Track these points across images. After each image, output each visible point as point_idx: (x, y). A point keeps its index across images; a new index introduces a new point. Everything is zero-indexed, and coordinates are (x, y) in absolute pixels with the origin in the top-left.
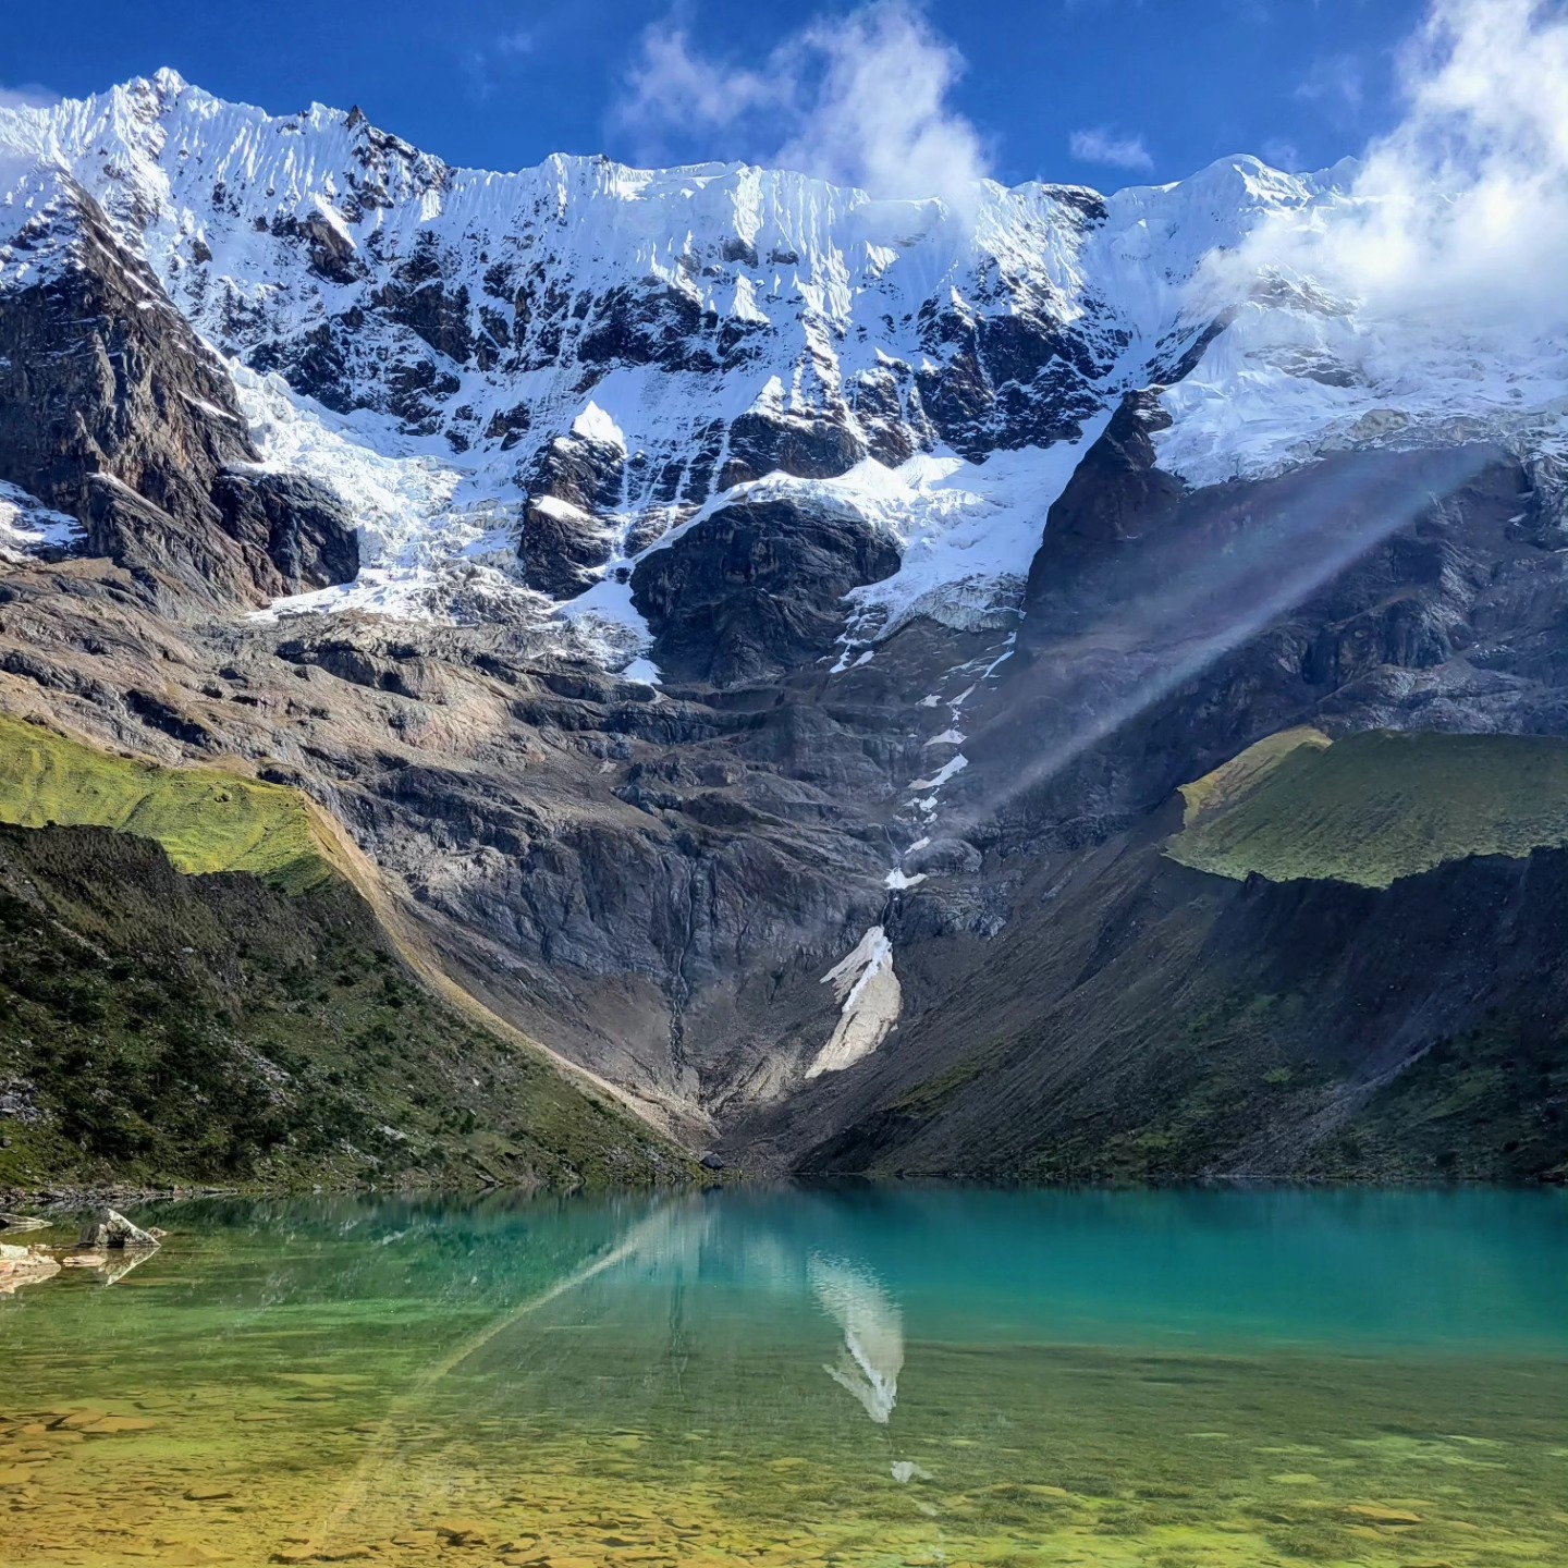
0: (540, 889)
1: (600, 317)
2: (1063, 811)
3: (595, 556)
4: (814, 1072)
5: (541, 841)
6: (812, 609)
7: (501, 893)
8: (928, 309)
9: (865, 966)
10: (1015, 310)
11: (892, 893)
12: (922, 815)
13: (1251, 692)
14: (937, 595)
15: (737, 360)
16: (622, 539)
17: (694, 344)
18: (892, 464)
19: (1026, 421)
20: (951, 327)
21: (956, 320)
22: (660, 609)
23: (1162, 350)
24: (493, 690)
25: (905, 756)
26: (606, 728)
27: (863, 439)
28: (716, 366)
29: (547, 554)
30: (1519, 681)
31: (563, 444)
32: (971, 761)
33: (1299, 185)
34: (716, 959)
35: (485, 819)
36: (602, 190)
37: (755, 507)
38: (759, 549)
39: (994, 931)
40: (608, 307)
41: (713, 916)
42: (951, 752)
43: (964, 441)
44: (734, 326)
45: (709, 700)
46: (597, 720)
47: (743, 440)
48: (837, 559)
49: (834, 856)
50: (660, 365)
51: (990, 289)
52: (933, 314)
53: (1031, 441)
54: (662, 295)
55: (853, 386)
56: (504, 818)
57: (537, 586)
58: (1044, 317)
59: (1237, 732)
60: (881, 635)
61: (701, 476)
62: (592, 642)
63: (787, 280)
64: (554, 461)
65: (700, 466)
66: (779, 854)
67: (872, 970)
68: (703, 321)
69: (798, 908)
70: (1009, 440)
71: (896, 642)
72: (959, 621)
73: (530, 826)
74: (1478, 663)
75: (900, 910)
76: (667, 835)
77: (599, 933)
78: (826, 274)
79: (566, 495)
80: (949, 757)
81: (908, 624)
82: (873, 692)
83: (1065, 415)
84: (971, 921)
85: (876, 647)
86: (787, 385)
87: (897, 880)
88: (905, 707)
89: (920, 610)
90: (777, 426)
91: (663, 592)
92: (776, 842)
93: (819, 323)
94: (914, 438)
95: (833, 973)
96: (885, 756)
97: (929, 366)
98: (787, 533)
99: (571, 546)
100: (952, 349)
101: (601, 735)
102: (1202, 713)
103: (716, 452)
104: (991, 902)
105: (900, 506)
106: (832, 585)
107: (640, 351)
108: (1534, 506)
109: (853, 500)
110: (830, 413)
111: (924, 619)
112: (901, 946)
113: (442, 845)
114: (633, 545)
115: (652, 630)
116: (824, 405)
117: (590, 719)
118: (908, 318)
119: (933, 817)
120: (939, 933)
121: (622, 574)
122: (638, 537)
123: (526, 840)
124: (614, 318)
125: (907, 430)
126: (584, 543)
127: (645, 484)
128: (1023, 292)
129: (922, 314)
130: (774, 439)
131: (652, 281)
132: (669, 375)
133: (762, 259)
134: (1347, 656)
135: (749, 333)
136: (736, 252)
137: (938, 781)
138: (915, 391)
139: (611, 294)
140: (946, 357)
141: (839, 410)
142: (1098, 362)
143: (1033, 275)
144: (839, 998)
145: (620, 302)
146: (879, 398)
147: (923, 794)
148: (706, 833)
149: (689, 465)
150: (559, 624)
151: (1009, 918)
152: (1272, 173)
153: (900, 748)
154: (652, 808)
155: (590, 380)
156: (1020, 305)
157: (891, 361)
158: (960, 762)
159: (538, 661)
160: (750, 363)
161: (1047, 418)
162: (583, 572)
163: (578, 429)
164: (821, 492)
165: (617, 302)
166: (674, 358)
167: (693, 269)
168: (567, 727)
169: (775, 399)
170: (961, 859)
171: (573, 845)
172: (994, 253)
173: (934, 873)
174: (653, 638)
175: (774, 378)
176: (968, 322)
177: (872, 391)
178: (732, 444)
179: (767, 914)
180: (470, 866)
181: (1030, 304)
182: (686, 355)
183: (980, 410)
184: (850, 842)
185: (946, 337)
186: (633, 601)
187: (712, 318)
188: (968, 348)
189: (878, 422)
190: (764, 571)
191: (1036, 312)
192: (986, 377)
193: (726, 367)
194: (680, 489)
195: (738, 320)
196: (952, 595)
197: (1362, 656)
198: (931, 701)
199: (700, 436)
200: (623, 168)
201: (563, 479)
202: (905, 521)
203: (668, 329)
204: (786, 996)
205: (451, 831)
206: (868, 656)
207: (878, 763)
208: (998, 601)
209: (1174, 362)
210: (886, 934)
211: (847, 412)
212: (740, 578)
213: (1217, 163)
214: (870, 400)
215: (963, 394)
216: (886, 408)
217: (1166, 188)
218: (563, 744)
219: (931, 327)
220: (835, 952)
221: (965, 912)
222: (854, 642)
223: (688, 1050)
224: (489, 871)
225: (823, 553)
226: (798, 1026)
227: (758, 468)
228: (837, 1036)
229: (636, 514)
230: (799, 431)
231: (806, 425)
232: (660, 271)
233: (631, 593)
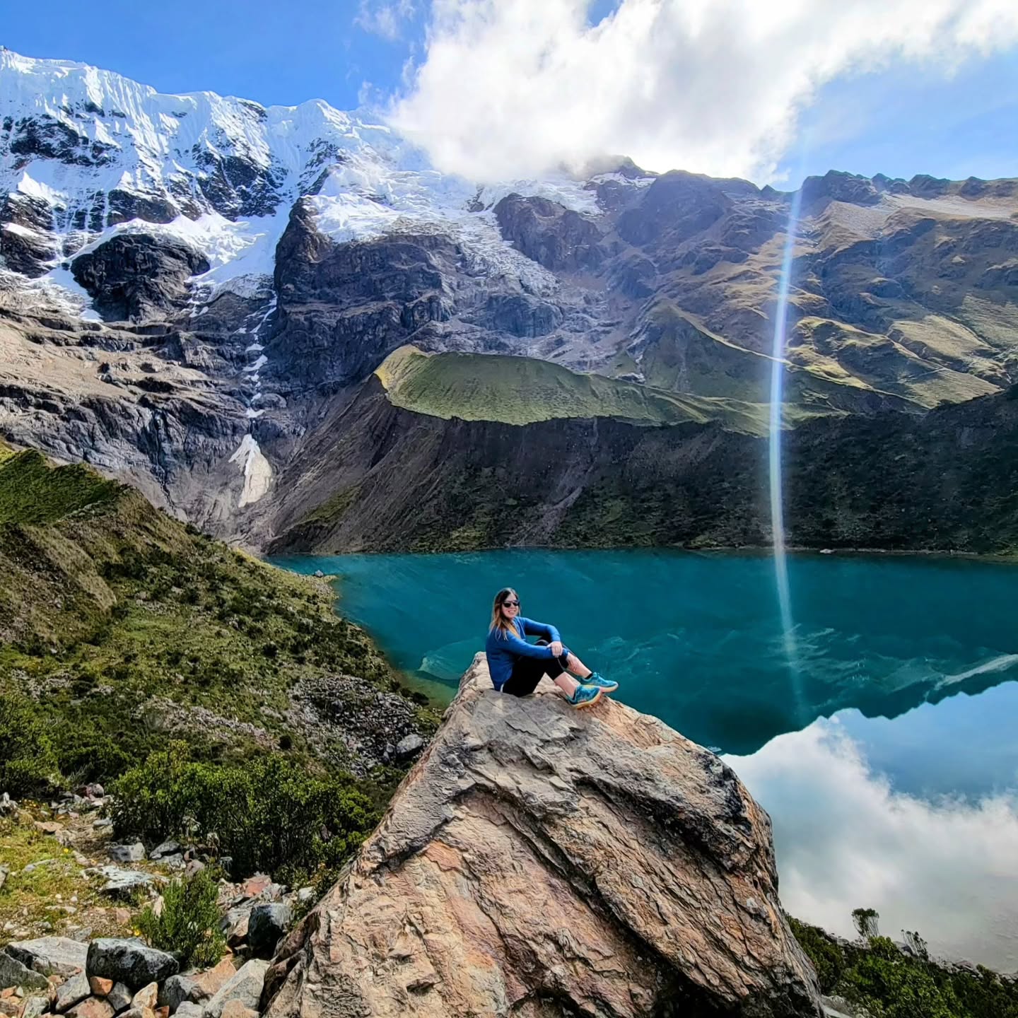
0: (76, 429)
1: (20, 131)
2: (316, 379)
3: (48, 256)
4: (242, 504)
5: (70, 406)
6: (173, 286)
7: (55, 434)
8: (196, 149)
9: (248, 453)
10: (237, 155)
11: (251, 420)
12: (254, 383)
13: (384, 330)
14: (234, 283)
15: (104, 162)
16: (61, 248)
17: (78, 151)
18: (194, 219)
19: (250, 204)
20: (209, 158)
21: (211, 156)
22: (93, 284)
23: (302, 179)
24: (10, 326)
25: (238, 356)
26: (80, 344)
27: (178, 207)
28: (92, 163)
29: (19, 253)
30: (479, 328)
31: (13, 196)
32: (269, 357)
33: (344, 116)
34: (175, 456)
35: (35, 396)
36: (7, 65)
37: (134, 236)
38: (140, 257)
39: (302, 433)
40: (24, 127)
41: (168, 436)
42: (258, 355)
43: (225, 211)
44: (98, 145)
45: (132, 330)
46: (74, 341)
47: (116, 202)
48: (179, 262)
49: (219, 404)
50: (60, 160)
51: (224, 143)
52: (199, 151)
53: (256, 213)
54: (55, 125)
55: (167, 181)
56: (45, 395)
57: (16, 270)
58: (250, 158)
59: (381, 346)
60: (210, 300)
61: (97, 218)
62: (59, 301)
63: (122, 126)
64: (10, 205)
65: (96, 213)
66: (195, 405)
67: (252, 455)
68: (81, 141)
69: (209, 429)
70: (245, 212)
71: (218, 303)
72: (247, 295)
73: (62, 399)
74: (463, 321)
75: (257, 427)
76: (135, 399)
77: (112, 449)
78: (141, 125)
79: (22, 223)
80: (258, 356)
81: (222, 295)
82: (215, 326)
83: (268, 203)
84: (291, 429)
85: (209, 305)
86: (135, 177)
87: (251, 413)
88: (230, 334)
89: (227, 289)
90: (133, 197)
91: (92, 275)
92: (191, 399)
93: (143, 149)
94: (201, 207)
95: (234, 457)
96: (228, 356)
97: (203, 176)
98: (153, 250)
99: (32, 250)
100: (212, 168)
101: (79, 348)
102: (366, 338)
103: (103, 207)
104: (298, 420)
105: (204, 240)
106: (180, 275)
107: (48, 152)
108: (463, 260)
109: (182, 236)
110: (159, 193)
111: (229, 293)
112: (262, 442)
113: (12, 411)
114: (67, 251)
115: (91, 295)
116: (154, 189)
117: (71, 341)
118: (187, 151)
119: (259, 384)
120: (278, 436)
121: (65, 266)
122: (69, 247)
123: (61, 406)
124: (29, 132)
125: (197, 204)
126: (39, 249)
127: (66, 220)
128: (239, 146)
129: (194, 150)
130: (132, 203)
131: (48, 117)
132: (67, 166)
133: (107, 114)
134: (417, 317)
135: (108, 149)
136: (91, 108)
137: (256, 368)
138: (198, 187)
139: (24, 121)
140: (210, 172)
141: (163, 191)
142: (277, 181)
143: (241, 139)
144: (241, 470)
145: (30, 125)
146: (181, 188)
147: (251, 373)
148: (155, 397)
149: (89, 212)
150: (38, 291)
151: (307, 427)
152: (334, 110)
153: (235, 352)
154: (121, 384)
155: (20, 164)
156: (239, 152)
157: (184, 171)
158: (263, 359)
159: (31, 310)
160: (111, 164)
161: (260, 204)
162: (42, 264)
163: (21, 189)
164: (165, 232)
165: (28, 125)
166: (68, 158)
167: (69, 112)
168: (58, 344)
169: (129, 183)
170: (278, 402)
171: (88, 407)
172: (222, 126)
173: (267, 409)
174: (92, 299)
175: (126, 172)
176: (217, 157)
177: (177, 184)
178: (111, 203)
179: (195, 433)
180: (34, 421)
181: (243, 152)
182: (74, 157)
183: (229, 197)
184: (226, 397)
185: (208, 163)
186: (75, 279)
187: (86, 140)
188: (219, 169)
189: (183, 199)
190: (144, 267)
191: (247, 156)
192: (230, 183)
193: (98, 165)
194: (87, 224)
195: (100, 142)
196: (241, 283)
197: (422, 317)
198: (242, 331)
199: (92, 198)
200: (16, 55)
201: (18, 215)
202: (208, 247)
203: (62, 142)
204: (214, 470)
205: (16, 403)
206: (205, 309)
207: (226, 359)
208: (262, 286)
209: (309, 185)
210: (253, 437)
211: (167, 193)
212: (132, 270)
213: (310, 101)
214: (177, 188)
215: (220, 190)
216: (185, 193)
217: (291, 108)
218: (59, 354)
219: (199, 157)
220: (232, 448)
221: (288, 426)
222: (197, 303)
223: (175, 501)
224: (45, 423)
225: (172, 260)
226: (226, 484)
227: (127, 216)
228: (247, 486)
229: (65, 235)
230: (144, 200)
231: (149, 198)
232: (51, 113)
233: (73, 276)
